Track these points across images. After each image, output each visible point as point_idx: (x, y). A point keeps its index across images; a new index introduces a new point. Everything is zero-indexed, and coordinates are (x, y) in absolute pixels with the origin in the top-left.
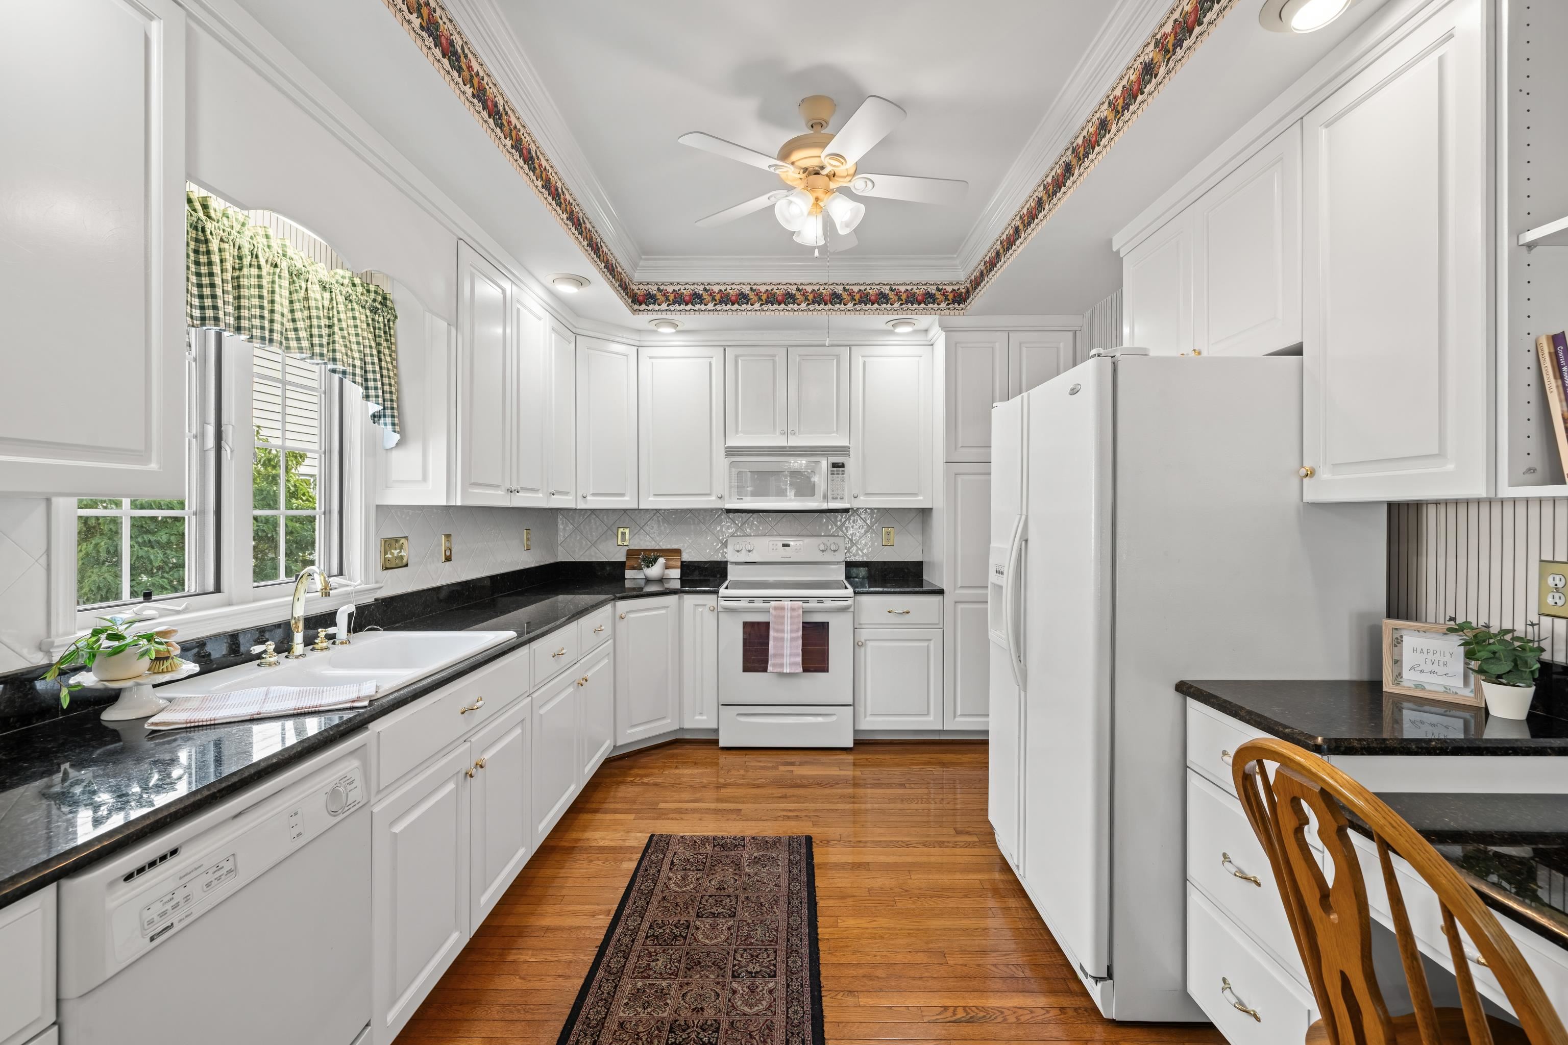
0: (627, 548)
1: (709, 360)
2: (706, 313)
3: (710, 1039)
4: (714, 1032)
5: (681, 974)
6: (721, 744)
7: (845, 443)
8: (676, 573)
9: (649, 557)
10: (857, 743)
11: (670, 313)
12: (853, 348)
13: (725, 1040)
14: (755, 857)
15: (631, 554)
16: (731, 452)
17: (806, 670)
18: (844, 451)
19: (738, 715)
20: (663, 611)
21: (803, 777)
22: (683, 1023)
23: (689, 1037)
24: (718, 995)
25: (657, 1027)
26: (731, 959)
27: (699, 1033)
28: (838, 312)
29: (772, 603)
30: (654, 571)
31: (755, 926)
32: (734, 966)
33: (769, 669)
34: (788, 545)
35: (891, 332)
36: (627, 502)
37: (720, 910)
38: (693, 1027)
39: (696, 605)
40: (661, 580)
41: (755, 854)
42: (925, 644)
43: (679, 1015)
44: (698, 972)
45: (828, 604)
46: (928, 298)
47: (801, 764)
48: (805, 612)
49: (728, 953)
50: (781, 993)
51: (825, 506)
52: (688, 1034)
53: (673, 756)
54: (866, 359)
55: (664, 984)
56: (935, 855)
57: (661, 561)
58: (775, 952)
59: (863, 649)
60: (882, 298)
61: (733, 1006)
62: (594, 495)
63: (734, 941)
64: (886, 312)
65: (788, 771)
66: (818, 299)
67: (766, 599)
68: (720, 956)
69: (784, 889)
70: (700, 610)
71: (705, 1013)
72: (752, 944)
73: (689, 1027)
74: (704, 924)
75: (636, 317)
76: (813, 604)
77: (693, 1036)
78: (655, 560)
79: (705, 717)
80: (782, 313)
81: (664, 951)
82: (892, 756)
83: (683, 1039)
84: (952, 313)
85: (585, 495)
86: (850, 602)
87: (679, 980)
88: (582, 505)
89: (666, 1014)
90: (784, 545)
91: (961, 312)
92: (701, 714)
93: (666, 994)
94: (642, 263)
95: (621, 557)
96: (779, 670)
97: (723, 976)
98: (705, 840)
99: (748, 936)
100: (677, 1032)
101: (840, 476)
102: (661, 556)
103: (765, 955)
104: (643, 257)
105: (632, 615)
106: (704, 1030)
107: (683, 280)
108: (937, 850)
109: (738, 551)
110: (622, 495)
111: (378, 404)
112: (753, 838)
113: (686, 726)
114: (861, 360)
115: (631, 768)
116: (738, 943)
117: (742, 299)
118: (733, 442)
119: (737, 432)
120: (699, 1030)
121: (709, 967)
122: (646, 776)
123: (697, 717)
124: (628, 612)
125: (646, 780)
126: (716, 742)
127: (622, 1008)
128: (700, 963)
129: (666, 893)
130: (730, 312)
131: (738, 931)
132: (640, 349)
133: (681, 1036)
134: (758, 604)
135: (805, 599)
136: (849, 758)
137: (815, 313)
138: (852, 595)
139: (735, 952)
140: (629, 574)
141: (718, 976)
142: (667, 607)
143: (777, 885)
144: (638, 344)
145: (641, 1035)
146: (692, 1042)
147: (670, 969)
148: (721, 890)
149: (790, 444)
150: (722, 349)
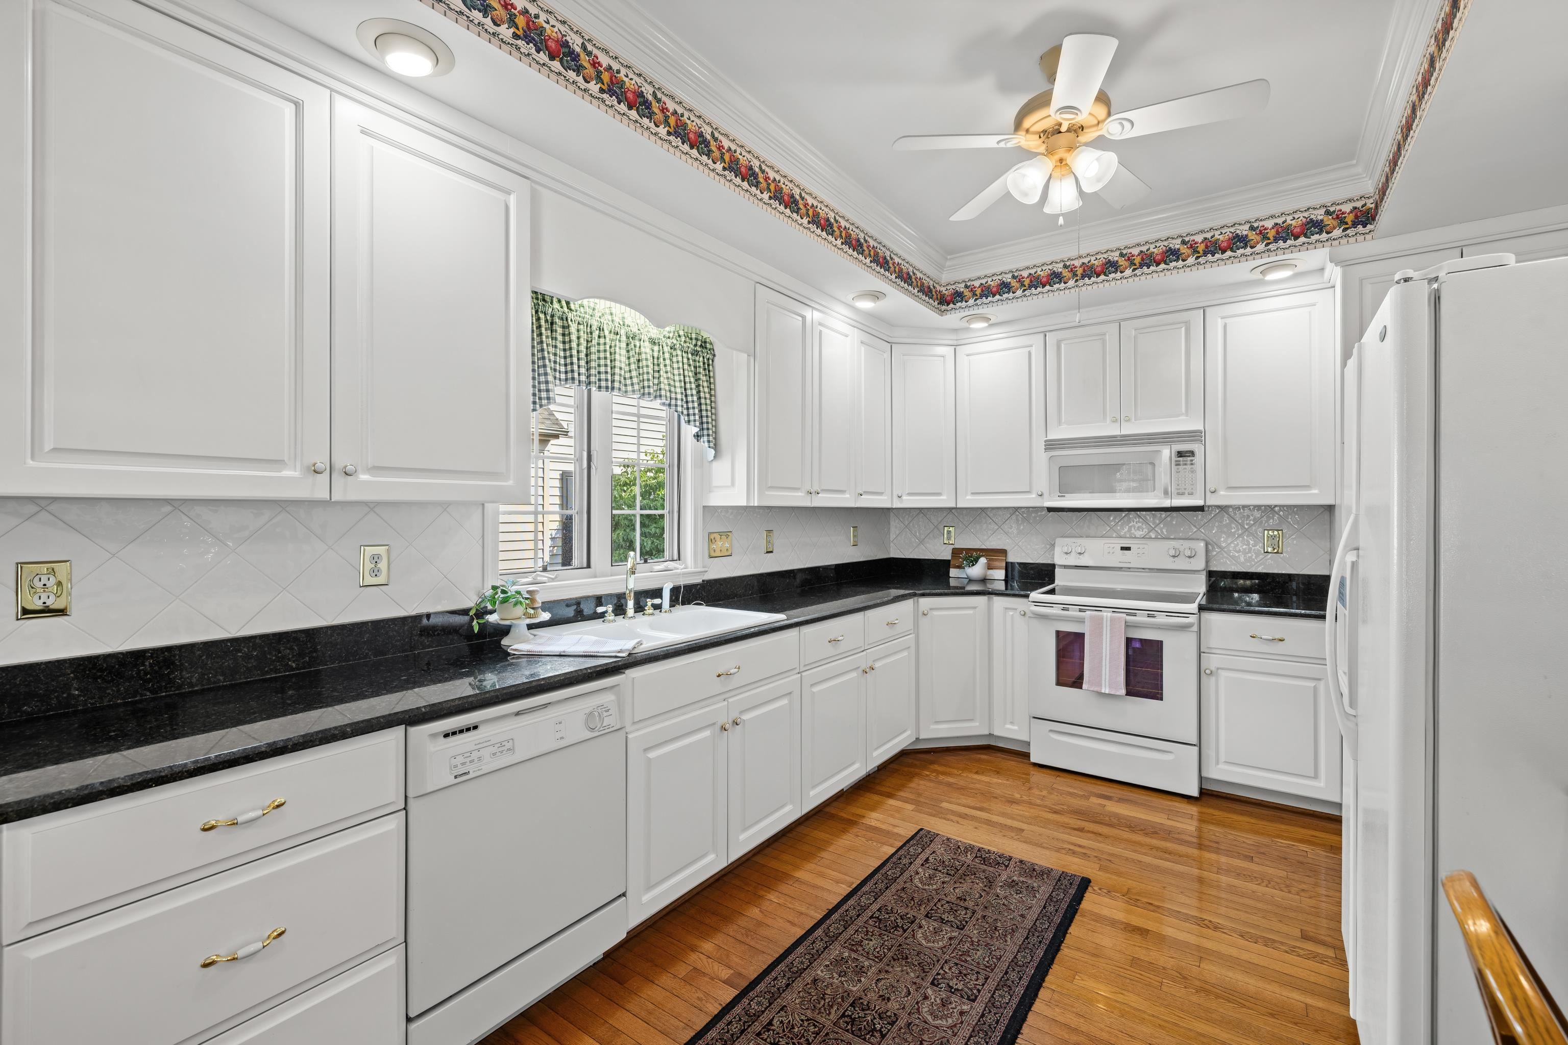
0: (953, 547)
1: (1028, 349)
2: (1015, 301)
3: (882, 1027)
4: (888, 1023)
5: (885, 960)
6: (1033, 759)
7: (1195, 425)
8: (1000, 574)
9: (970, 556)
10: (1202, 792)
11: (976, 307)
12: (1208, 310)
13: (895, 1035)
14: (1013, 881)
15: (956, 552)
16: (1051, 445)
17: (1129, 693)
18: (1195, 436)
19: (1051, 731)
20: (971, 612)
21: (1116, 815)
22: (865, 1003)
23: (865, 1017)
24: (909, 993)
25: (843, 996)
26: (938, 967)
27: (875, 1018)
28: (1175, 271)
29: (1088, 613)
30: (977, 570)
31: (978, 946)
32: (938, 974)
33: (1085, 686)
34: (1128, 549)
35: (1261, 283)
36: (944, 501)
37: (951, 918)
38: (873, 1010)
39: (1006, 609)
40: (984, 580)
41: (1015, 878)
42: (1311, 684)
43: (866, 995)
44: (901, 965)
45: (1161, 619)
46: (1312, 227)
47: (1120, 800)
48: (1128, 625)
49: (938, 961)
50: (972, 1019)
51: (1167, 503)
52: (865, 1014)
53: (979, 760)
54: (1228, 321)
55: (866, 963)
56: (1254, 953)
57: (983, 560)
58: (986, 979)
59: (1213, 679)
60: (1238, 242)
61: (918, 1009)
62: (910, 494)
63: (950, 952)
64: (1244, 259)
65: (1100, 804)
66: (1148, 260)
67: (1083, 608)
68: (929, 960)
69: (1029, 923)
70: (1011, 613)
71: (889, 1004)
72: (966, 961)
73: (869, 1009)
74: (929, 925)
75: (944, 317)
76: (1141, 618)
77: (869, 1018)
78: (976, 560)
79: (1016, 728)
80: (1101, 285)
81: (880, 935)
82: (1253, 821)
83: (859, 1017)
84: (1352, 240)
85: (900, 495)
86: (1192, 619)
87: (881, 965)
88: (897, 504)
89: (854, 989)
90: (1122, 549)
91: (1368, 237)
92: (1012, 723)
93: (864, 973)
94: (948, 263)
95: (946, 555)
96: (1096, 689)
97: (922, 979)
98: (969, 848)
99: (966, 954)
100: (857, 1009)
101: (1189, 467)
102: (982, 556)
103: (974, 977)
104: (949, 257)
105: (936, 613)
106: (881, 1018)
107: (989, 272)
108: (1259, 947)
109: (1067, 553)
110: (939, 494)
111: (696, 426)
112: (1021, 861)
113: (996, 733)
114: (1220, 323)
115: (933, 763)
116: (953, 955)
117: (1055, 278)
118: (1052, 436)
119: (1060, 423)
120: (877, 1016)
121: (913, 965)
122: (943, 773)
123: (1008, 726)
124: (931, 609)
125: (941, 777)
126: (1027, 755)
127: (822, 968)
128: (907, 958)
129: (907, 885)
130: (1040, 296)
131: (959, 944)
132: (957, 348)
133: (858, 1013)
134: (1074, 613)
135: (1131, 612)
136: (1193, 810)
137: (1143, 278)
138: (1196, 611)
139: (946, 962)
140: (953, 572)
141: (918, 977)
142: (975, 608)
143: (1022, 916)
144: (955, 343)
145: (827, 996)
146: (865, 1023)
147: (878, 952)
148: (961, 900)
149: (1124, 432)
150: (1042, 335)
